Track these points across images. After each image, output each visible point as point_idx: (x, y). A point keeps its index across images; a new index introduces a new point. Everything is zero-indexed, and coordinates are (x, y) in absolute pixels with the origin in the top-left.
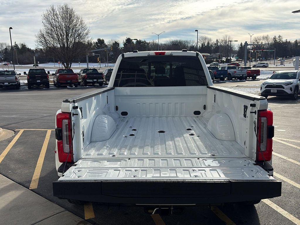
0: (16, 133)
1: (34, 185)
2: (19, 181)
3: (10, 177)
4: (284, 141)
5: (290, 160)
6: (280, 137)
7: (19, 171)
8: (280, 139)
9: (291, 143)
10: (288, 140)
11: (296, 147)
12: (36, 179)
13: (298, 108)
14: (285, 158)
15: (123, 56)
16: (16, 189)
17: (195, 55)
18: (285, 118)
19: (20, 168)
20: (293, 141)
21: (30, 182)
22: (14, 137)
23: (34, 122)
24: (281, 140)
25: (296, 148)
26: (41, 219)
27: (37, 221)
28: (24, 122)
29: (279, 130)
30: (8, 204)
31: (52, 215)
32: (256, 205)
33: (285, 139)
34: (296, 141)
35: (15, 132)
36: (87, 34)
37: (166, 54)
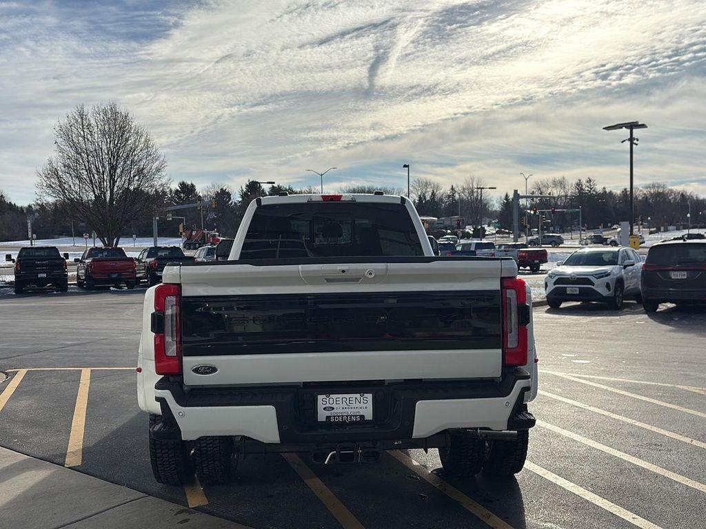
0: (10, 376)
1: (74, 459)
2: (41, 455)
3: (18, 448)
4: (584, 379)
5: (592, 409)
6: (577, 373)
7: (36, 439)
8: (576, 375)
9: (599, 381)
10: (592, 377)
11: (605, 387)
12: (76, 451)
13: (621, 323)
14: (582, 405)
15: (259, 202)
16: (37, 467)
17: (399, 202)
18: (593, 341)
19: (36, 435)
20: (601, 378)
21: (64, 455)
22: (6, 383)
23: (47, 357)
24: (579, 378)
25: (606, 390)
26: (101, 509)
27: (94, 512)
28: (24, 357)
29: (577, 361)
30: (27, 491)
31: (123, 502)
32: (518, 476)
33: (588, 376)
34: (607, 378)
35: (6, 374)
36: (158, 170)
37: (342, 199)
